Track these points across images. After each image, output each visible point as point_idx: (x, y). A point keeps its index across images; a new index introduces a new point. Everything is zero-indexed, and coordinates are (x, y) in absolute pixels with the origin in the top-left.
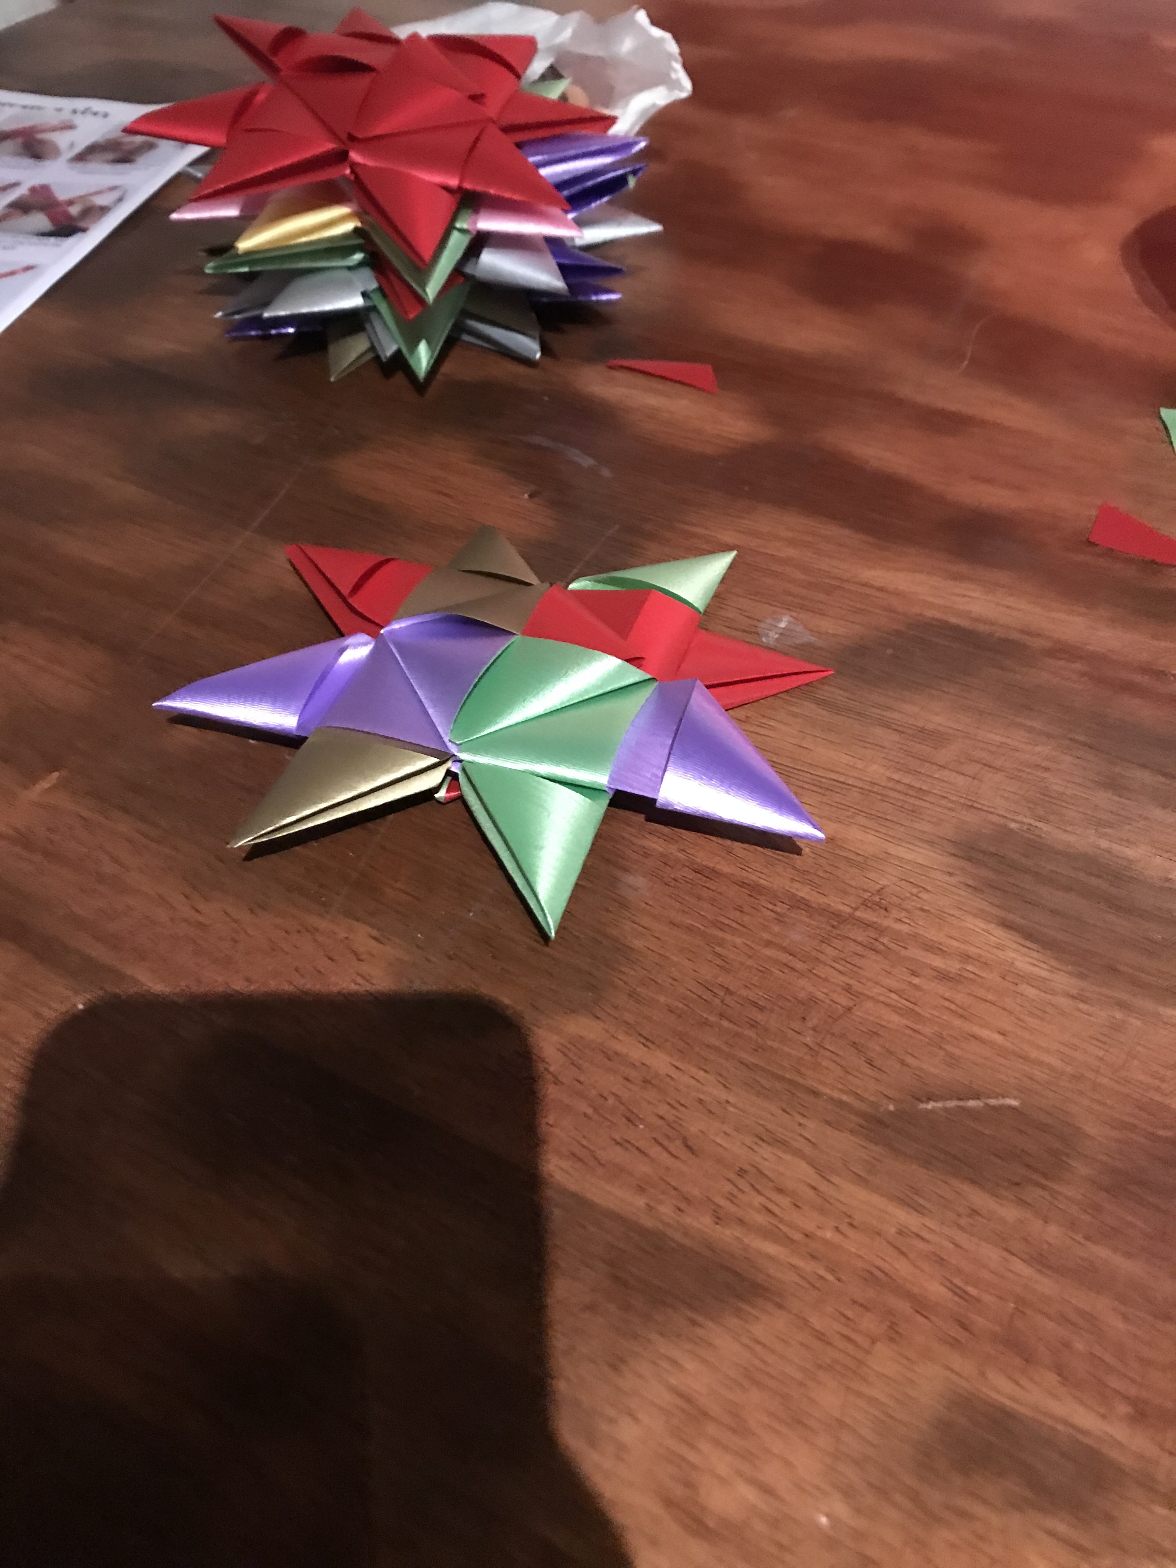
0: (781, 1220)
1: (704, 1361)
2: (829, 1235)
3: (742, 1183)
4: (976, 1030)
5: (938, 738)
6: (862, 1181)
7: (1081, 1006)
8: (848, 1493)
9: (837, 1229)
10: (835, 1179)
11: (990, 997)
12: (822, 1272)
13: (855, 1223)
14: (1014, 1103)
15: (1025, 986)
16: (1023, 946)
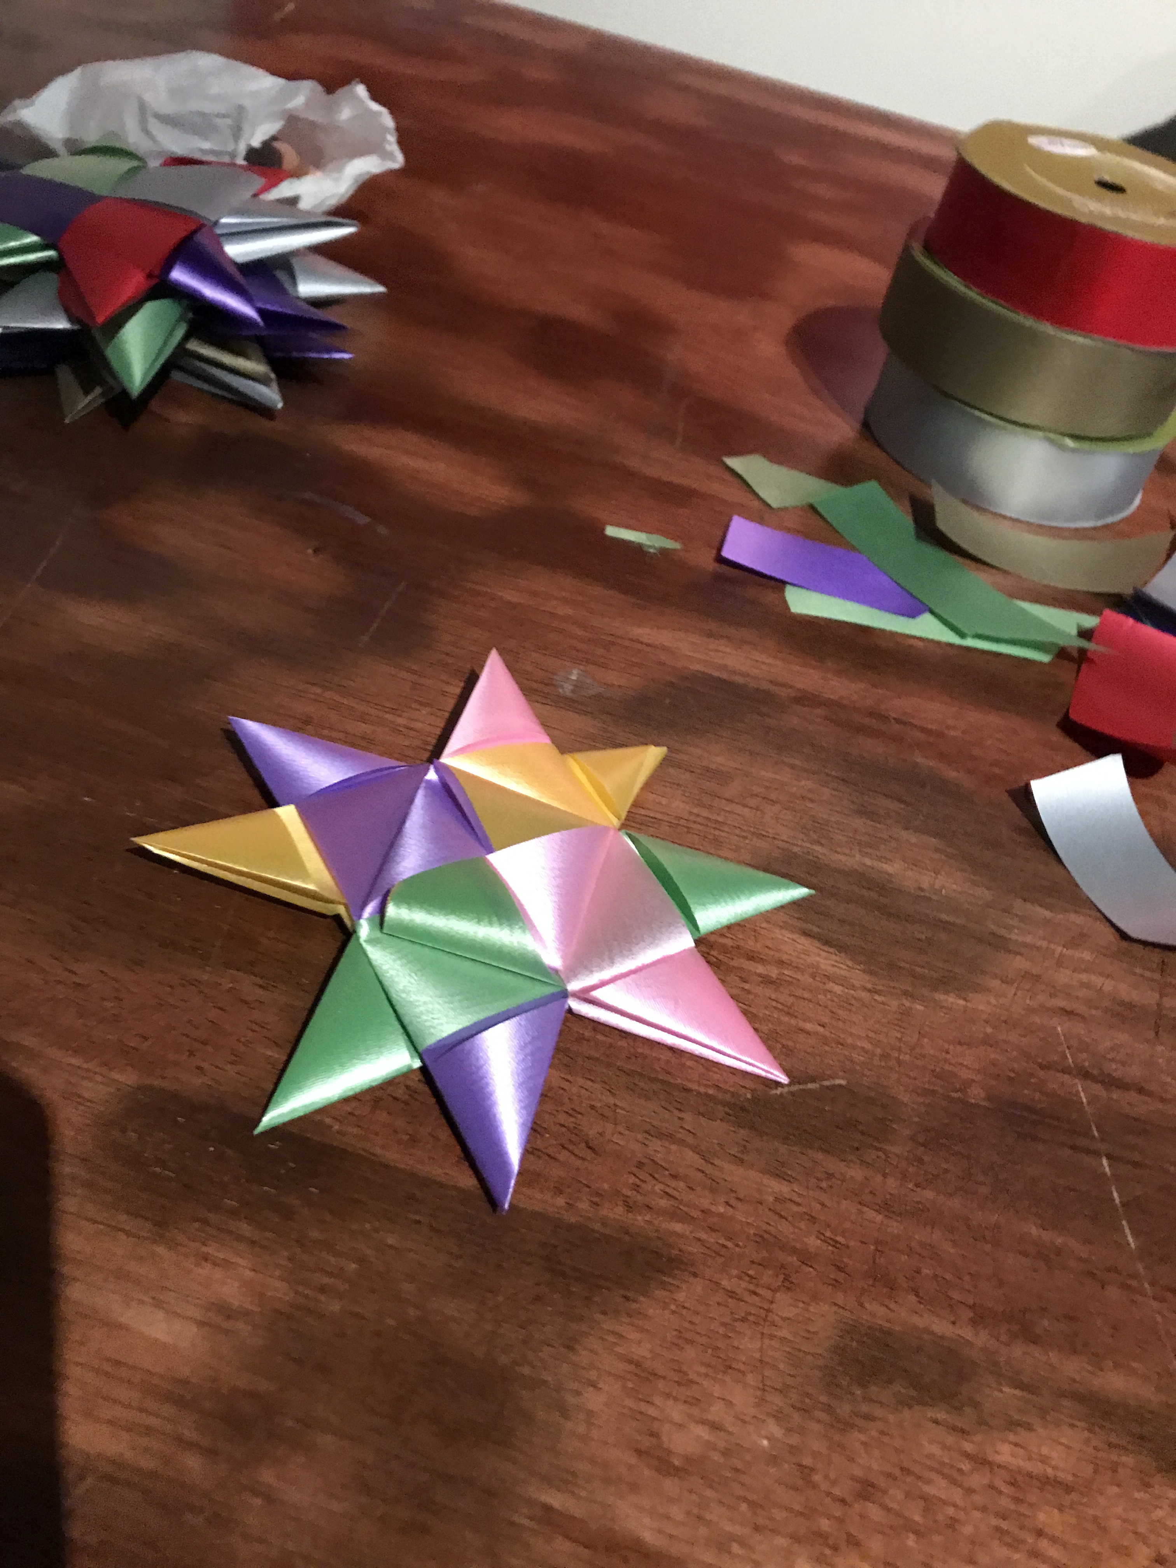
0: (681, 1202)
1: (642, 1330)
2: (721, 1210)
3: (643, 1175)
4: (801, 1024)
5: (721, 777)
6: (739, 1161)
7: (876, 997)
8: (778, 1416)
9: (727, 1203)
10: (717, 1162)
11: (806, 995)
12: (722, 1241)
13: (741, 1196)
14: (843, 1082)
15: (831, 984)
16: (824, 951)
